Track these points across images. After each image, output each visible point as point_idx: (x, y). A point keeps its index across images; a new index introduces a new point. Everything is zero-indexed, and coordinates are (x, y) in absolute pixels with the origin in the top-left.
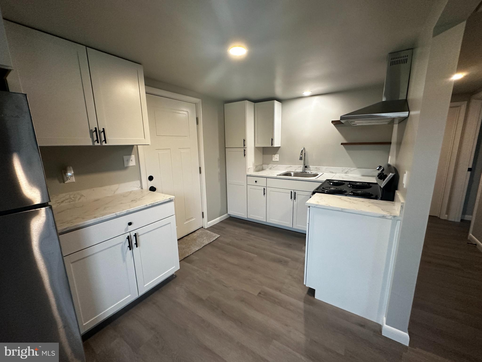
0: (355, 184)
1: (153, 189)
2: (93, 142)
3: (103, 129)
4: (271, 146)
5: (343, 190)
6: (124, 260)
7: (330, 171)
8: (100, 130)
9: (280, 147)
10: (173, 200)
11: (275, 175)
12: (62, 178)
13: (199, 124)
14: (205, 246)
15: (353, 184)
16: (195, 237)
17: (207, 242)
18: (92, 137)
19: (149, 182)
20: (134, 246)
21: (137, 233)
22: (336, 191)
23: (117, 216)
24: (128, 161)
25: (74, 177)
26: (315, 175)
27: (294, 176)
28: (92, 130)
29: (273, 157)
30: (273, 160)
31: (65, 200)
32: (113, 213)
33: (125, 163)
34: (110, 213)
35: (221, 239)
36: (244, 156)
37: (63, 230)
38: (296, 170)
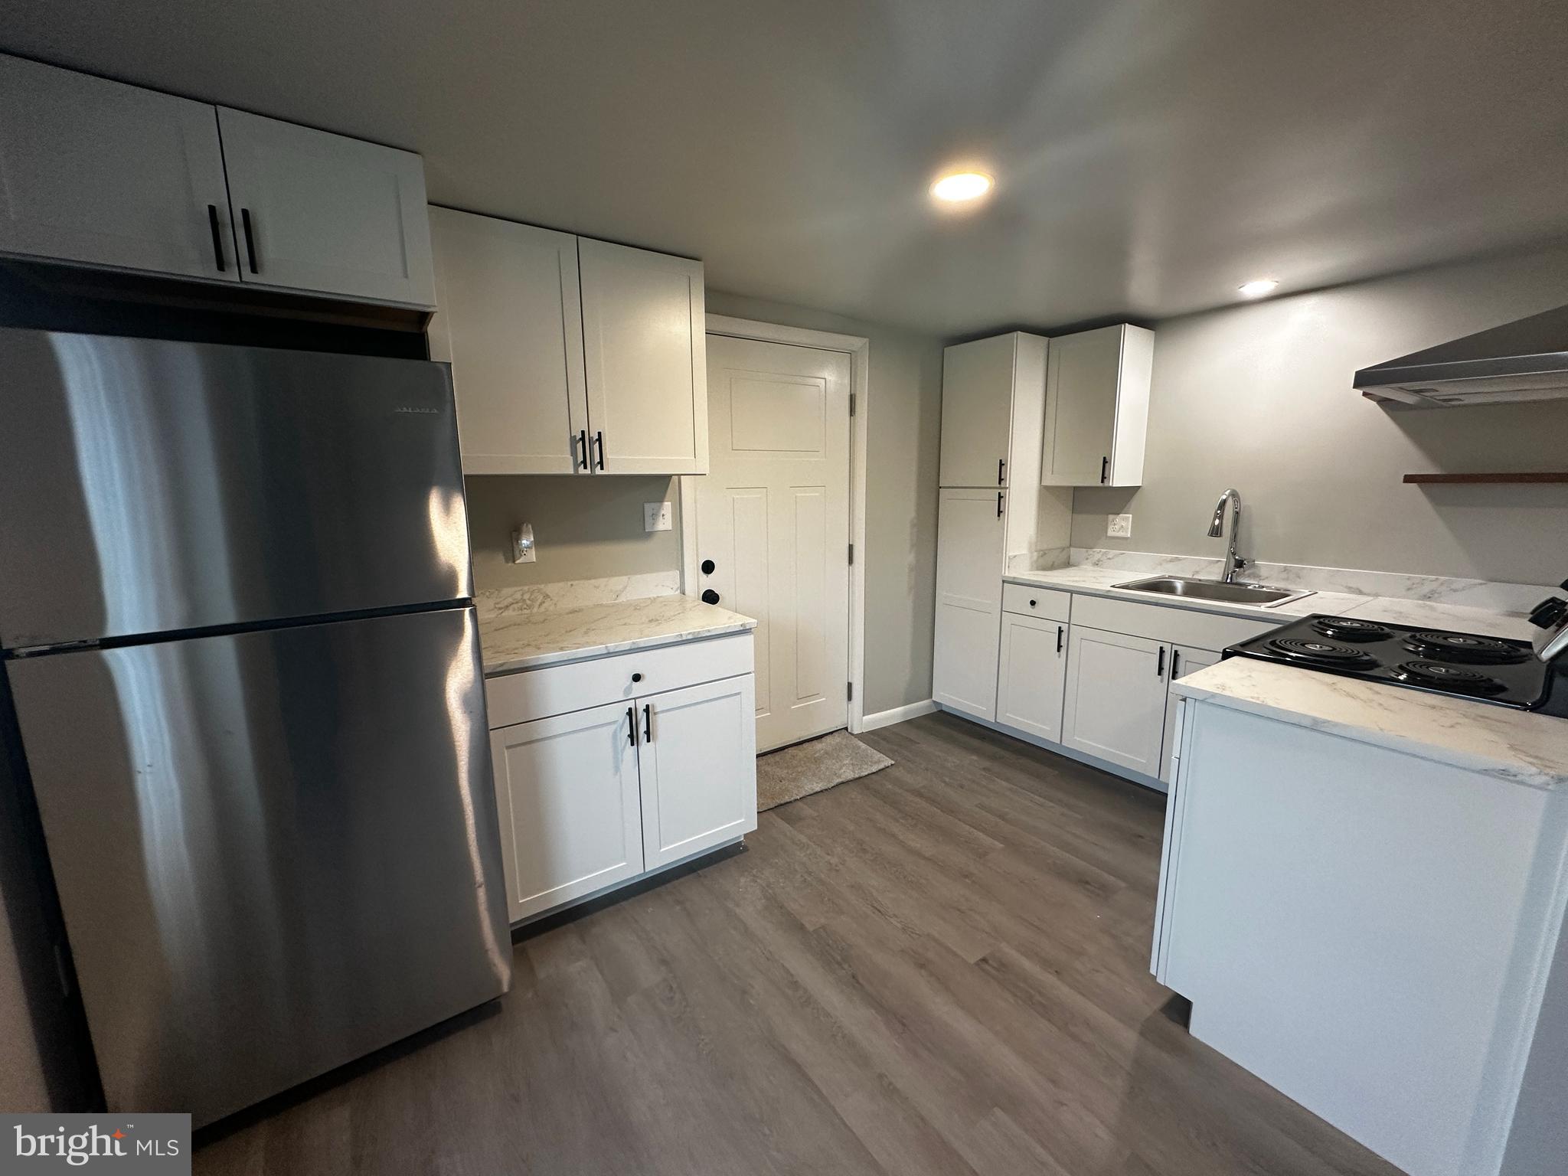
0: (1440, 641)
1: (711, 597)
2: (576, 466)
3: (599, 433)
4: (1101, 485)
5: (1366, 658)
6: (617, 769)
7: (1351, 585)
8: (592, 438)
9: (1139, 487)
10: (753, 630)
11: (1104, 586)
12: (511, 552)
13: (856, 413)
14: (843, 783)
15: (1429, 639)
16: (817, 755)
17: (849, 774)
18: (574, 453)
19: (703, 576)
20: (643, 737)
21: (653, 706)
22: (1332, 657)
23: (609, 653)
24: (655, 516)
25: (534, 548)
26: (1271, 597)
27: (1186, 593)
28: (575, 436)
29: (1109, 523)
30: (1110, 533)
31: (513, 603)
32: (602, 644)
33: (648, 519)
34: (595, 643)
35: (898, 773)
36: (999, 516)
37: (494, 669)
38: (1197, 572)
